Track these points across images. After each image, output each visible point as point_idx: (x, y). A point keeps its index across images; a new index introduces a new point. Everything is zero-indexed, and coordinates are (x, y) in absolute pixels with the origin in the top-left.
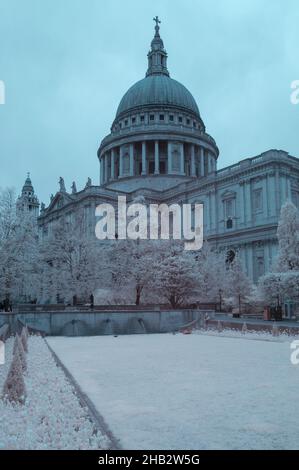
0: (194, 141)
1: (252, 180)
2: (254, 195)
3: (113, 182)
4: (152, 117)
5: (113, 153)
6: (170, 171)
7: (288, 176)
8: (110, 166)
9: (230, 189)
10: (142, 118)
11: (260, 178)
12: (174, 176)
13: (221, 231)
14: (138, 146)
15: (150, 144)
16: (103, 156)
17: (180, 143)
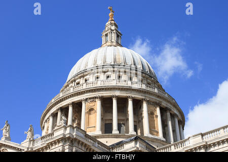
5: (70, 109)
17: (157, 104)
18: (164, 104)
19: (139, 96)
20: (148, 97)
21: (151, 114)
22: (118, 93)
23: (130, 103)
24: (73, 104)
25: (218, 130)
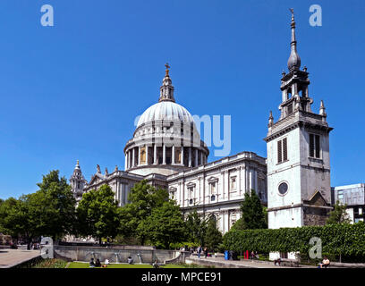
1: (230, 171)
2: (231, 180)
3: (134, 169)
5: (134, 150)
6: (173, 163)
7: (255, 169)
9: (215, 176)
11: (235, 170)
12: (175, 167)
13: (207, 203)
21: (177, 151)
25: (212, 163)
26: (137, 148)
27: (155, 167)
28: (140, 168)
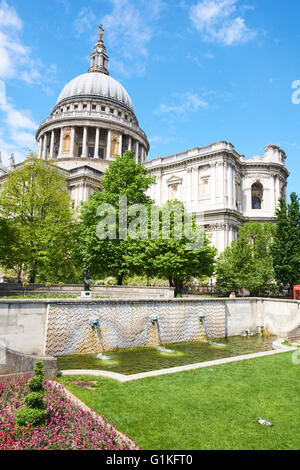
0: (131, 133)
1: (200, 168)
2: (201, 182)
4: (94, 107)
5: (53, 134)
6: (108, 157)
7: (233, 167)
8: (48, 147)
9: (177, 175)
10: (85, 106)
11: (209, 166)
14: (79, 130)
15: (91, 131)
16: (42, 137)
17: (119, 133)
18: (126, 132)
19: (104, 126)
20: (113, 127)
21: (114, 141)
22: (88, 123)
23: (98, 132)
24: (55, 130)
25: (173, 156)
26: (58, 132)
27: (84, 159)
28: (60, 160)
